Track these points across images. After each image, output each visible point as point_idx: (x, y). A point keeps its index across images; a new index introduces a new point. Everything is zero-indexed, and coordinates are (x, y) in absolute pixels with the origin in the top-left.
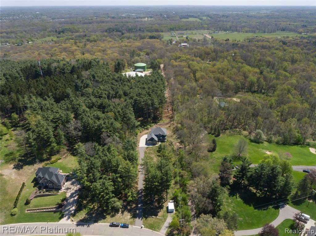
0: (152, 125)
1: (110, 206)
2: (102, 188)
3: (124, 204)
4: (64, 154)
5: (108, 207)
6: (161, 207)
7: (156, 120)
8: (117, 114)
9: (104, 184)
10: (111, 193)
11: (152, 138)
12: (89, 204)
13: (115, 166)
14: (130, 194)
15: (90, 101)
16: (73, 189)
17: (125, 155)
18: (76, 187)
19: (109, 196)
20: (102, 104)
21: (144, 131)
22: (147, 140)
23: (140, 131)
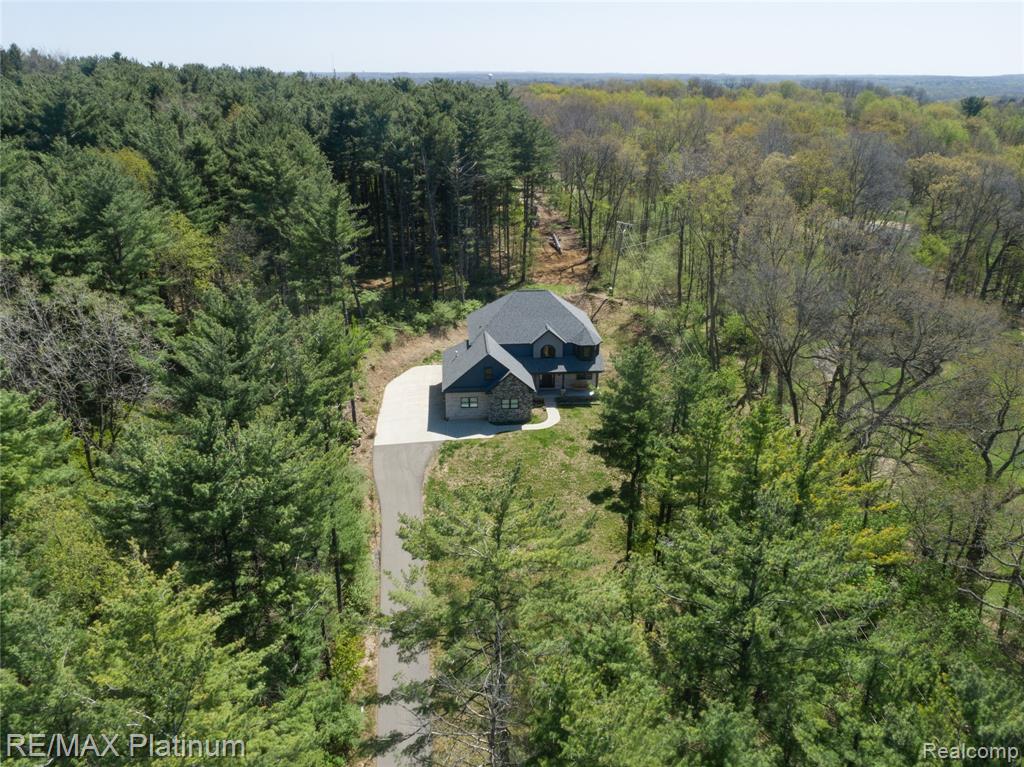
11: (489, 359)
21: (408, 338)
22: (437, 395)
23: (378, 341)
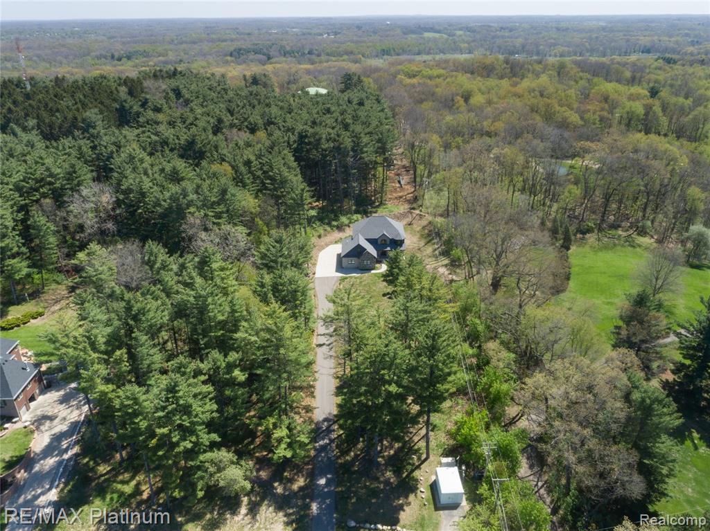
0: (355, 217)
1: (200, 485)
2: (164, 408)
3: (258, 477)
4: (57, 302)
5: (194, 485)
6: (408, 487)
7: (365, 205)
8: (243, 169)
9: (172, 389)
10: (201, 430)
11: (359, 246)
12: (121, 477)
13: (222, 325)
14: (281, 432)
15: (154, 137)
16: (64, 419)
17: (262, 286)
18: (76, 413)
19: (194, 439)
20: (191, 143)
21: (329, 233)
22: (340, 258)
23: (316, 234)
